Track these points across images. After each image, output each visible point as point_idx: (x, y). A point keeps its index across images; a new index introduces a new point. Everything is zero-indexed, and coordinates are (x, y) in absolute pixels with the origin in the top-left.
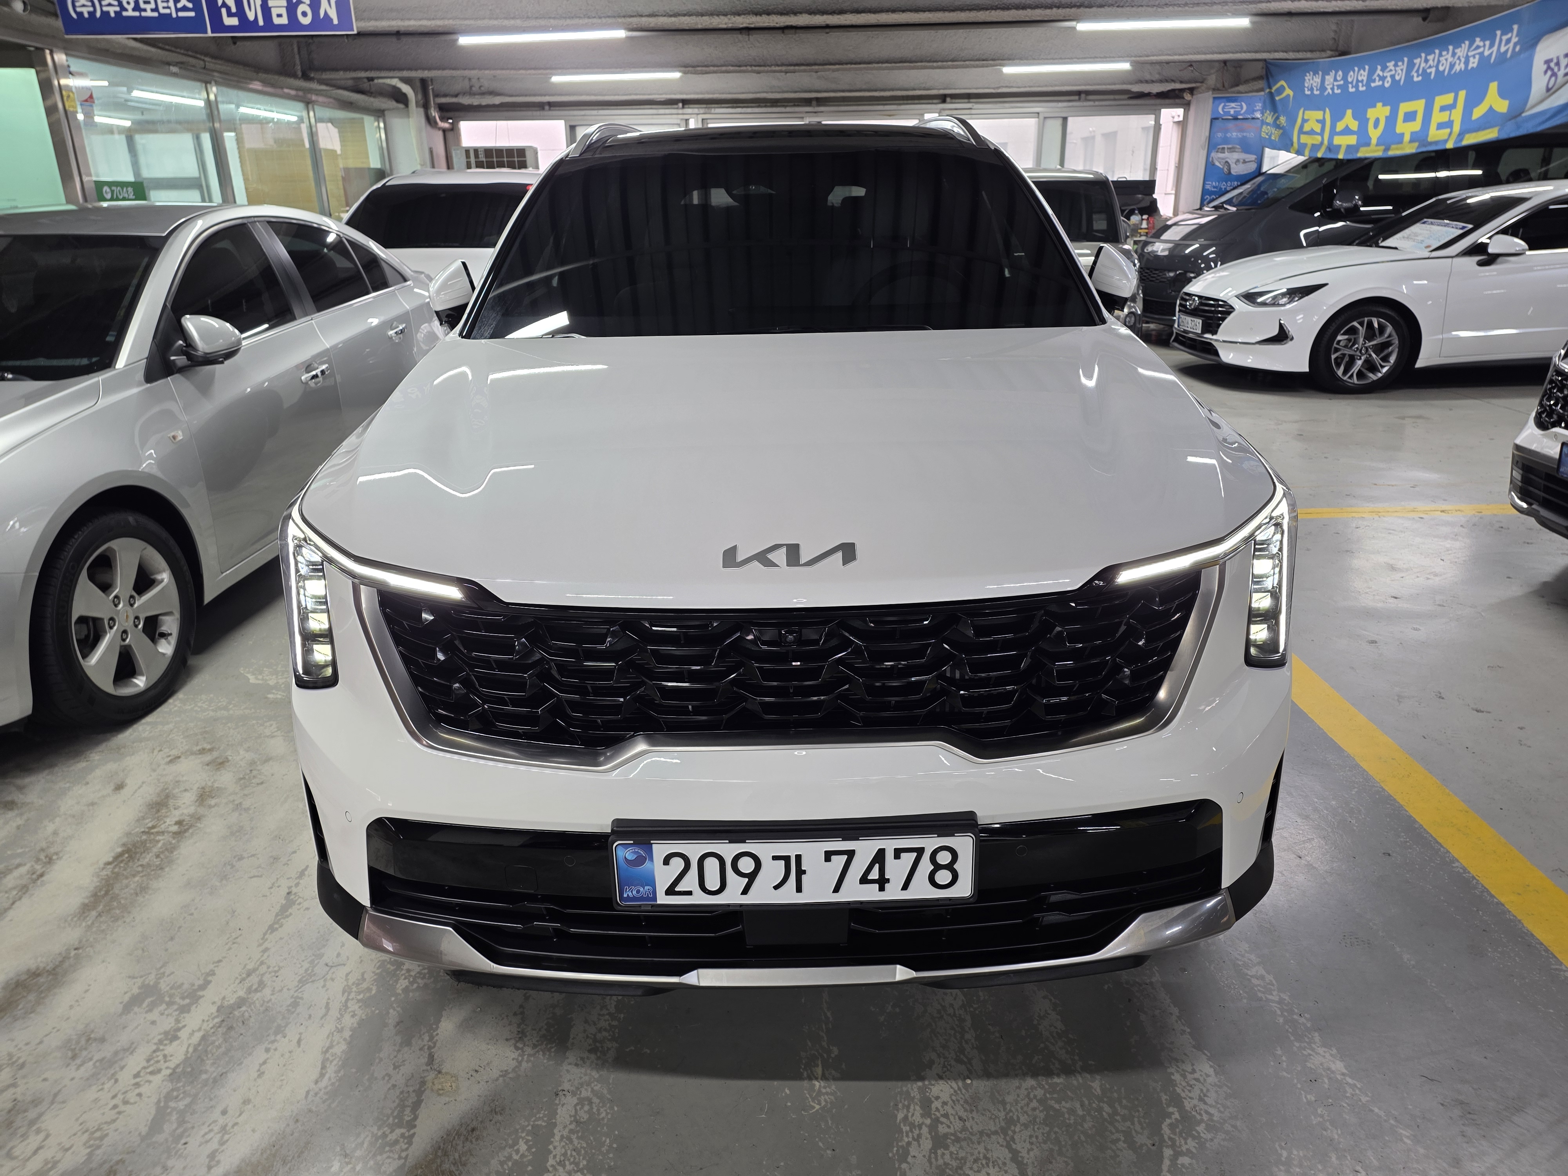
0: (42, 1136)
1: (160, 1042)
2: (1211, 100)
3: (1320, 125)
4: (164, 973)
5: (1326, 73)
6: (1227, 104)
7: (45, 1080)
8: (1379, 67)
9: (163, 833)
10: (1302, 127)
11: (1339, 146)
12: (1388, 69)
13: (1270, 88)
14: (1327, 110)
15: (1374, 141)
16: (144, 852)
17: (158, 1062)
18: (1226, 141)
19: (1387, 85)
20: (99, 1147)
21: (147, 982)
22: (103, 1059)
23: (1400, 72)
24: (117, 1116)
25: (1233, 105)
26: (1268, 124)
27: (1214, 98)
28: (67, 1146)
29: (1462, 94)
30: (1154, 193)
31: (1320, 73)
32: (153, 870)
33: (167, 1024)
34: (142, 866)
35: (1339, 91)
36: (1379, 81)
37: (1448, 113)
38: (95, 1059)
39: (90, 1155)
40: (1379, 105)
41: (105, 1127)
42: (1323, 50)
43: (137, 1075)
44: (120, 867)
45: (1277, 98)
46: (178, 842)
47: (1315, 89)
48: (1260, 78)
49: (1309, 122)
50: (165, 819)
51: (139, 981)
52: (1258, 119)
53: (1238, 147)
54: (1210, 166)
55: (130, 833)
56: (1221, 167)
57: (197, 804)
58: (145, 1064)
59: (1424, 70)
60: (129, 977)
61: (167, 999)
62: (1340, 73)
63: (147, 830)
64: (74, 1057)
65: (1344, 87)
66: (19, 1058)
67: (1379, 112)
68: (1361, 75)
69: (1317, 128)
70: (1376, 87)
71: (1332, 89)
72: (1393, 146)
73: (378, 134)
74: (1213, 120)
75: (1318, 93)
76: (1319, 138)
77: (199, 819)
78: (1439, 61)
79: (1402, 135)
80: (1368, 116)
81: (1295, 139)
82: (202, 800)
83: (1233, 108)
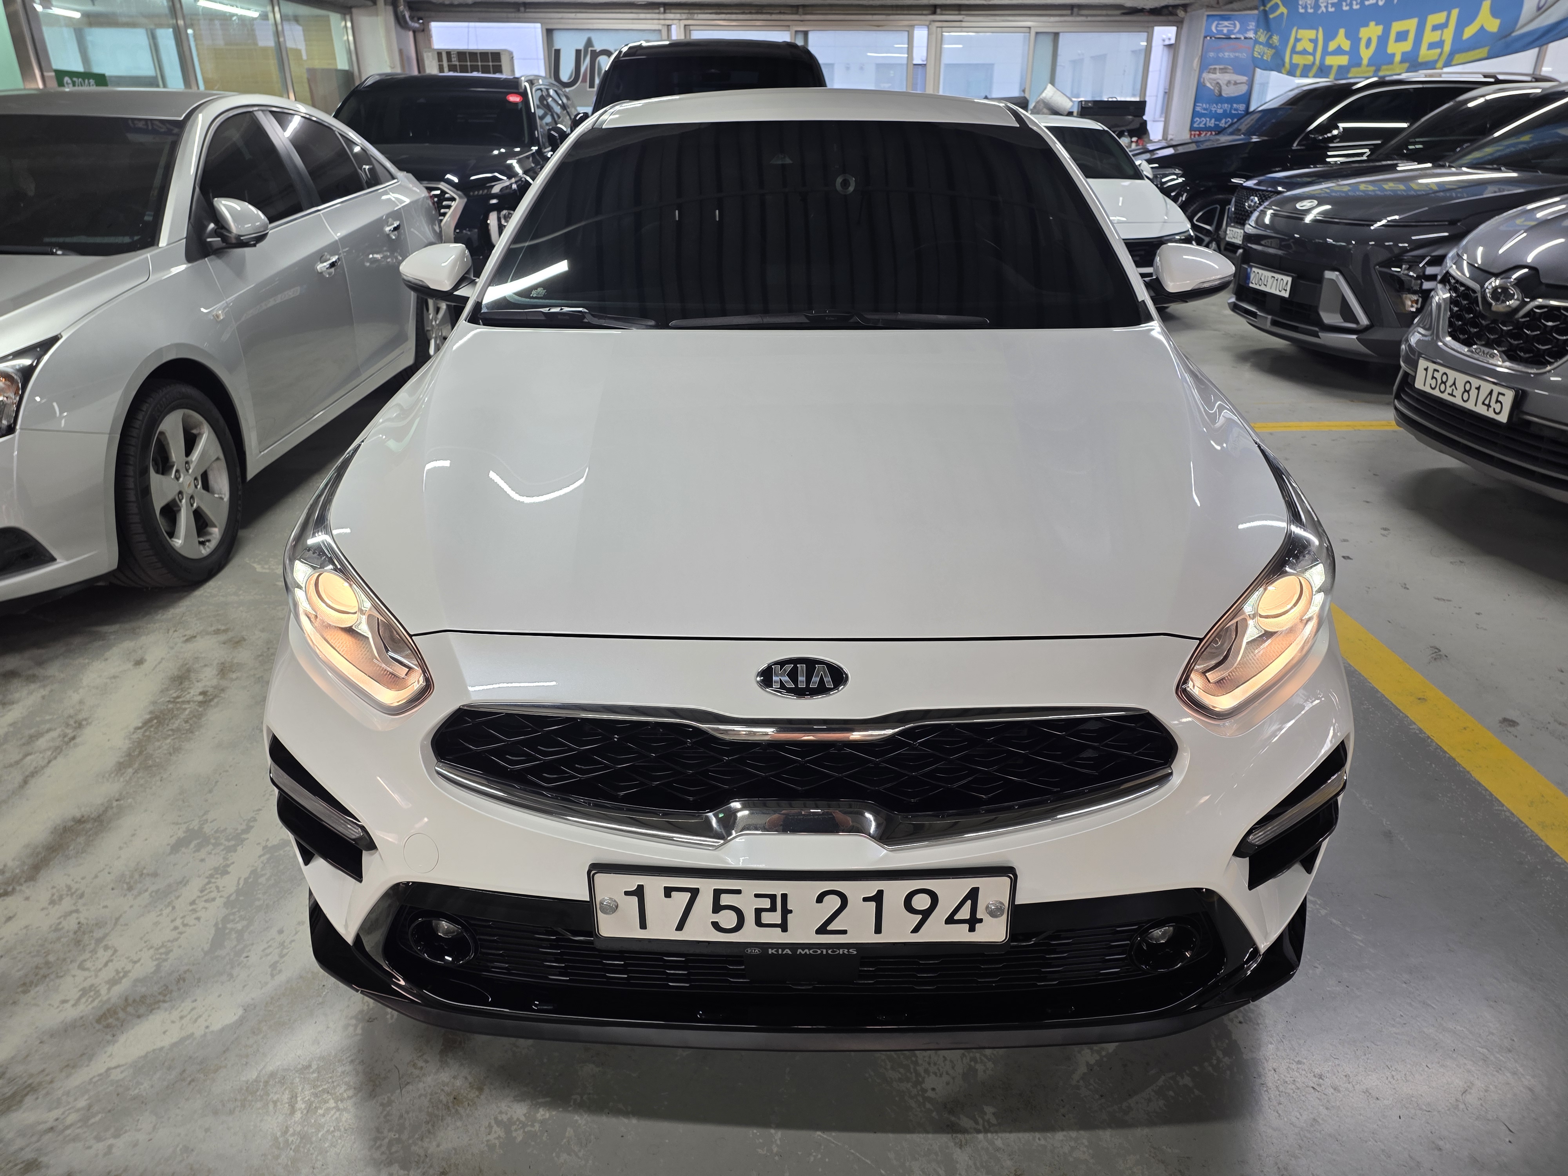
0: (110, 952)
1: (211, 876)
2: (1205, 18)
3: (1312, 45)
4: (207, 820)
6: (1221, 22)
7: (106, 907)
9: (188, 702)
10: (1294, 46)
11: (1331, 67)
13: (1264, 5)
14: (1320, 30)
15: (1365, 62)
16: (172, 718)
17: (211, 892)
18: (1218, 61)
19: (1380, 3)
20: (166, 960)
21: (191, 827)
22: (159, 890)
24: (179, 935)
25: (1226, 23)
26: (1260, 44)
27: (1210, 16)
28: (135, 959)
29: (1455, 13)
30: (1144, 114)
32: (184, 734)
33: (215, 861)
34: (172, 730)
35: (1334, 9)
37: (1439, 32)
38: (150, 891)
39: (158, 967)
40: (1372, 24)
41: (169, 944)
43: (193, 903)
44: (150, 731)
45: (1271, 16)
46: (205, 710)
47: (1309, 6)
49: (1302, 42)
50: (189, 691)
51: (184, 827)
52: (1251, 38)
53: (1230, 67)
54: (1200, 86)
55: (156, 703)
56: (1212, 88)
57: (219, 677)
58: (200, 894)
60: (174, 823)
61: (213, 841)
63: (172, 700)
64: (130, 889)
65: (1338, 5)
66: (77, 890)
67: (1371, 31)
69: (1310, 47)
71: (1326, 7)
72: (1385, 67)
73: (346, 34)
74: (1205, 38)
75: (1311, 10)
76: (1311, 58)
77: (223, 690)
79: (1393, 55)
80: (1361, 35)
81: (1287, 60)
82: (224, 674)
83: (1226, 26)
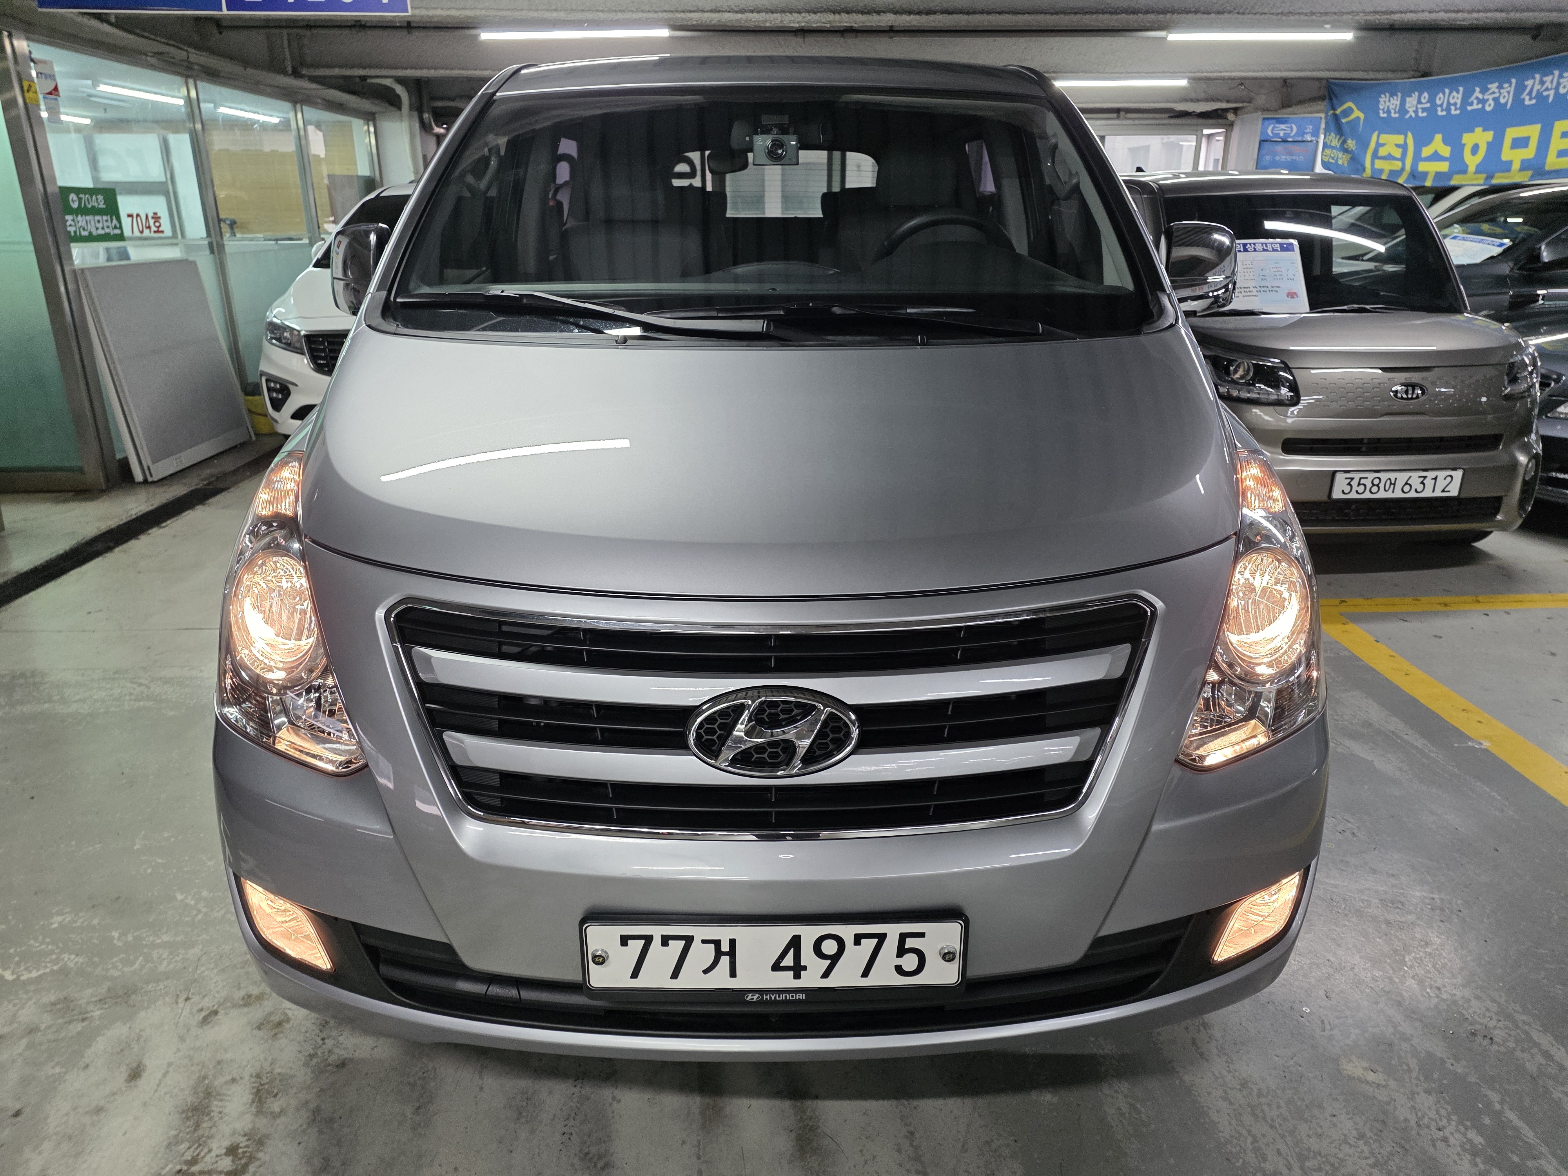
2: (1260, 121)
3: (1400, 150)
5: (1407, 94)
6: (1277, 125)
8: (1478, 89)
10: (1375, 152)
11: (1426, 174)
12: (1490, 91)
13: (1334, 109)
14: (1410, 135)
15: (1472, 168)
19: (1488, 109)
23: (1506, 94)
25: (1283, 126)
26: (1333, 148)
27: (1264, 119)
31: (1399, 95)
35: (1425, 114)
36: (1478, 104)
40: (1478, 130)
42: (1405, 71)
45: (1344, 121)
47: (1393, 111)
48: (1321, 98)
49: (1386, 147)
59: (1539, 93)
62: (1426, 95)
65: (1431, 110)
67: (1478, 137)
68: (1453, 97)
69: (1397, 153)
70: (1472, 110)
71: (1416, 112)
72: (1497, 175)
73: (368, 139)
74: (1262, 142)
75: (1397, 115)
76: (1399, 164)
78: (1559, 84)
79: (1510, 163)
80: (1463, 142)
81: (1368, 164)
82: (260, 1101)
83: (1283, 130)
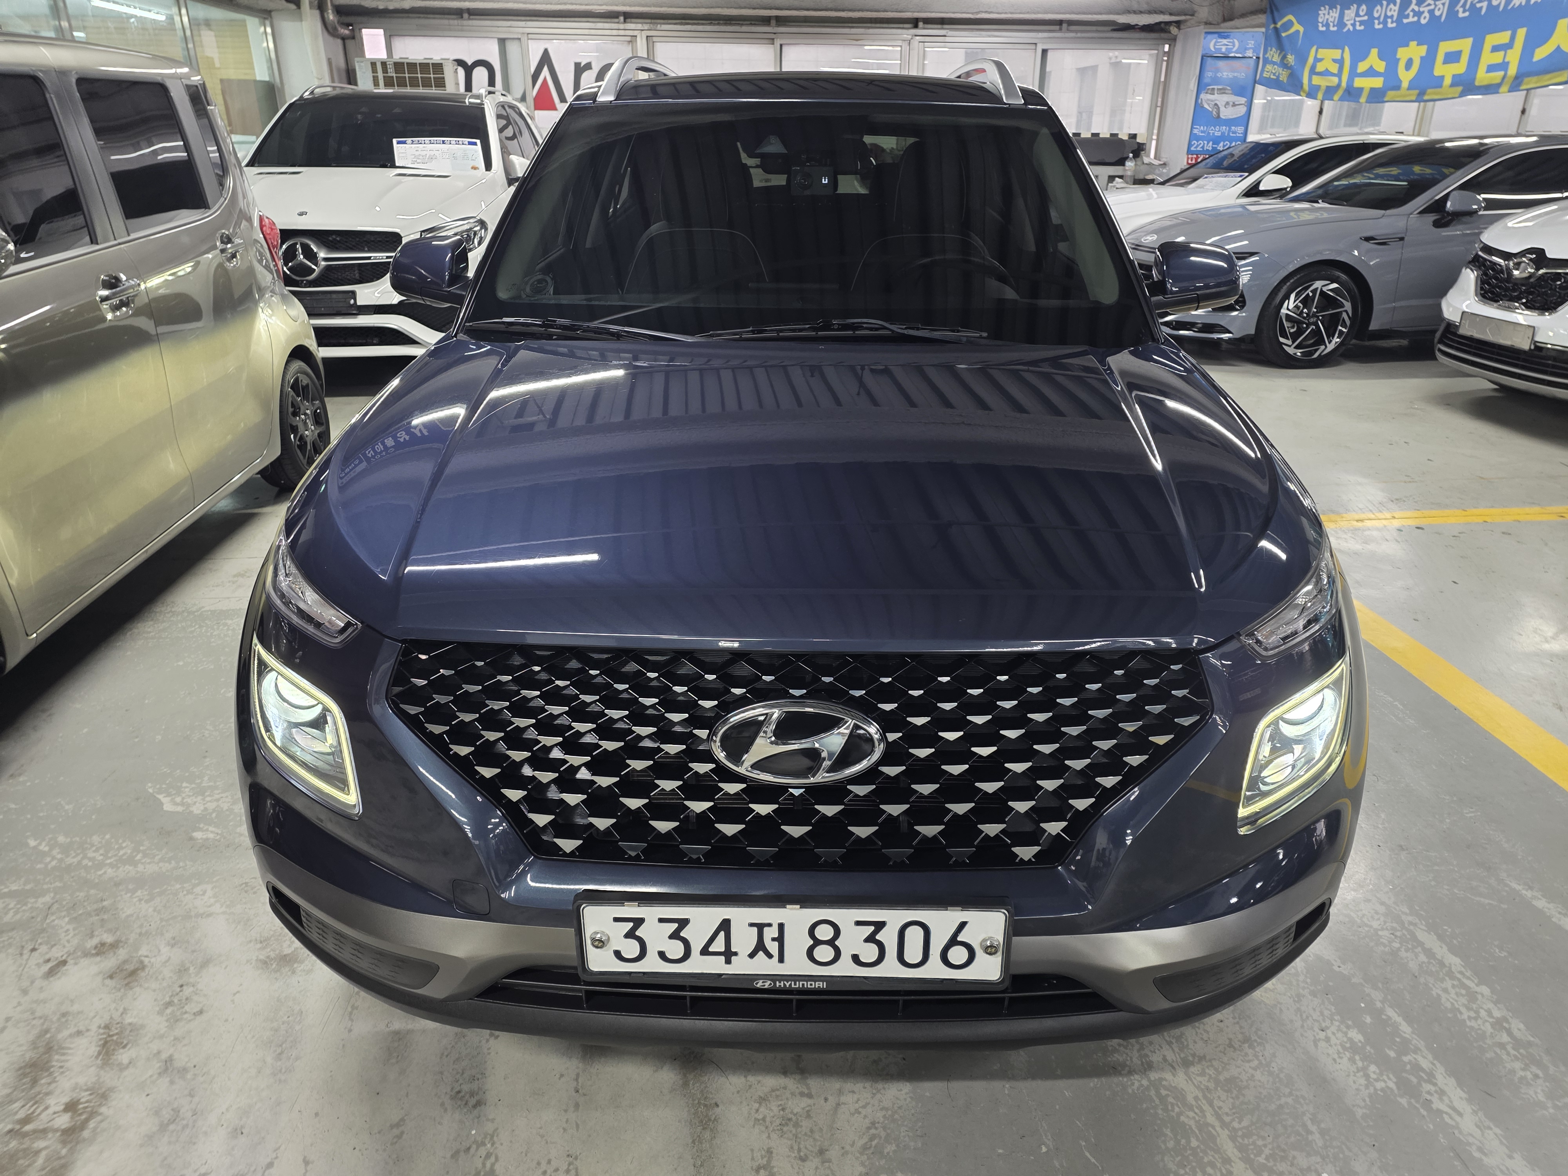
2: (1203, 36)
3: (1337, 65)
5: (1346, 6)
6: (1219, 40)
8: (1414, 2)
9: (45, 1132)
10: (1314, 67)
11: (1361, 90)
13: (1274, 22)
14: (1347, 49)
15: (1405, 84)
18: (1216, 81)
19: (1423, 21)
23: (1441, 6)
25: (1225, 41)
26: (1271, 63)
27: (1206, 33)
29: (1522, 33)
31: (1339, 7)
35: (1362, 28)
36: (1413, 17)
37: (1502, 53)
40: (1413, 44)
45: (1284, 35)
47: (1331, 24)
48: (1262, 11)
49: (1323, 62)
50: (45, 1105)
53: (1228, 88)
54: (1198, 107)
56: (1210, 109)
59: (1472, 5)
62: (1364, 7)
65: (1369, 24)
67: (1412, 52)
68: (1391, 10)
69: (1334, 68)
70: (1408, 23)
71: (1354, 25)
72: (1429, 91)
73: (265, 42)
74: (1204, 58)
75: (1335, 29)
76: (1335, 80)
77: (104, 1097)
79: (1442, 77)
80: (1399, 56)
81: (1305, 81)
82: (107, 1053)
83: (1225, 45)
